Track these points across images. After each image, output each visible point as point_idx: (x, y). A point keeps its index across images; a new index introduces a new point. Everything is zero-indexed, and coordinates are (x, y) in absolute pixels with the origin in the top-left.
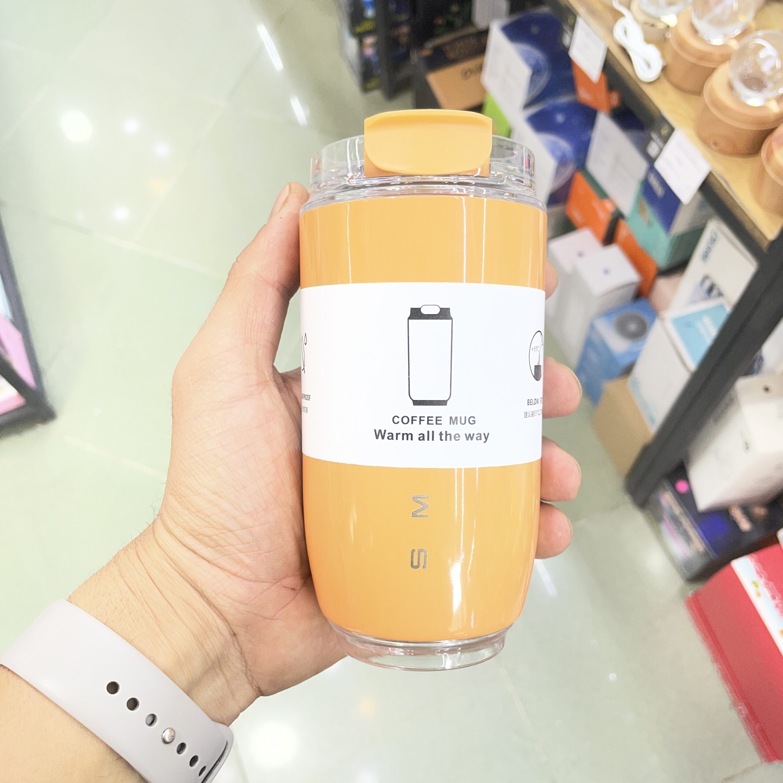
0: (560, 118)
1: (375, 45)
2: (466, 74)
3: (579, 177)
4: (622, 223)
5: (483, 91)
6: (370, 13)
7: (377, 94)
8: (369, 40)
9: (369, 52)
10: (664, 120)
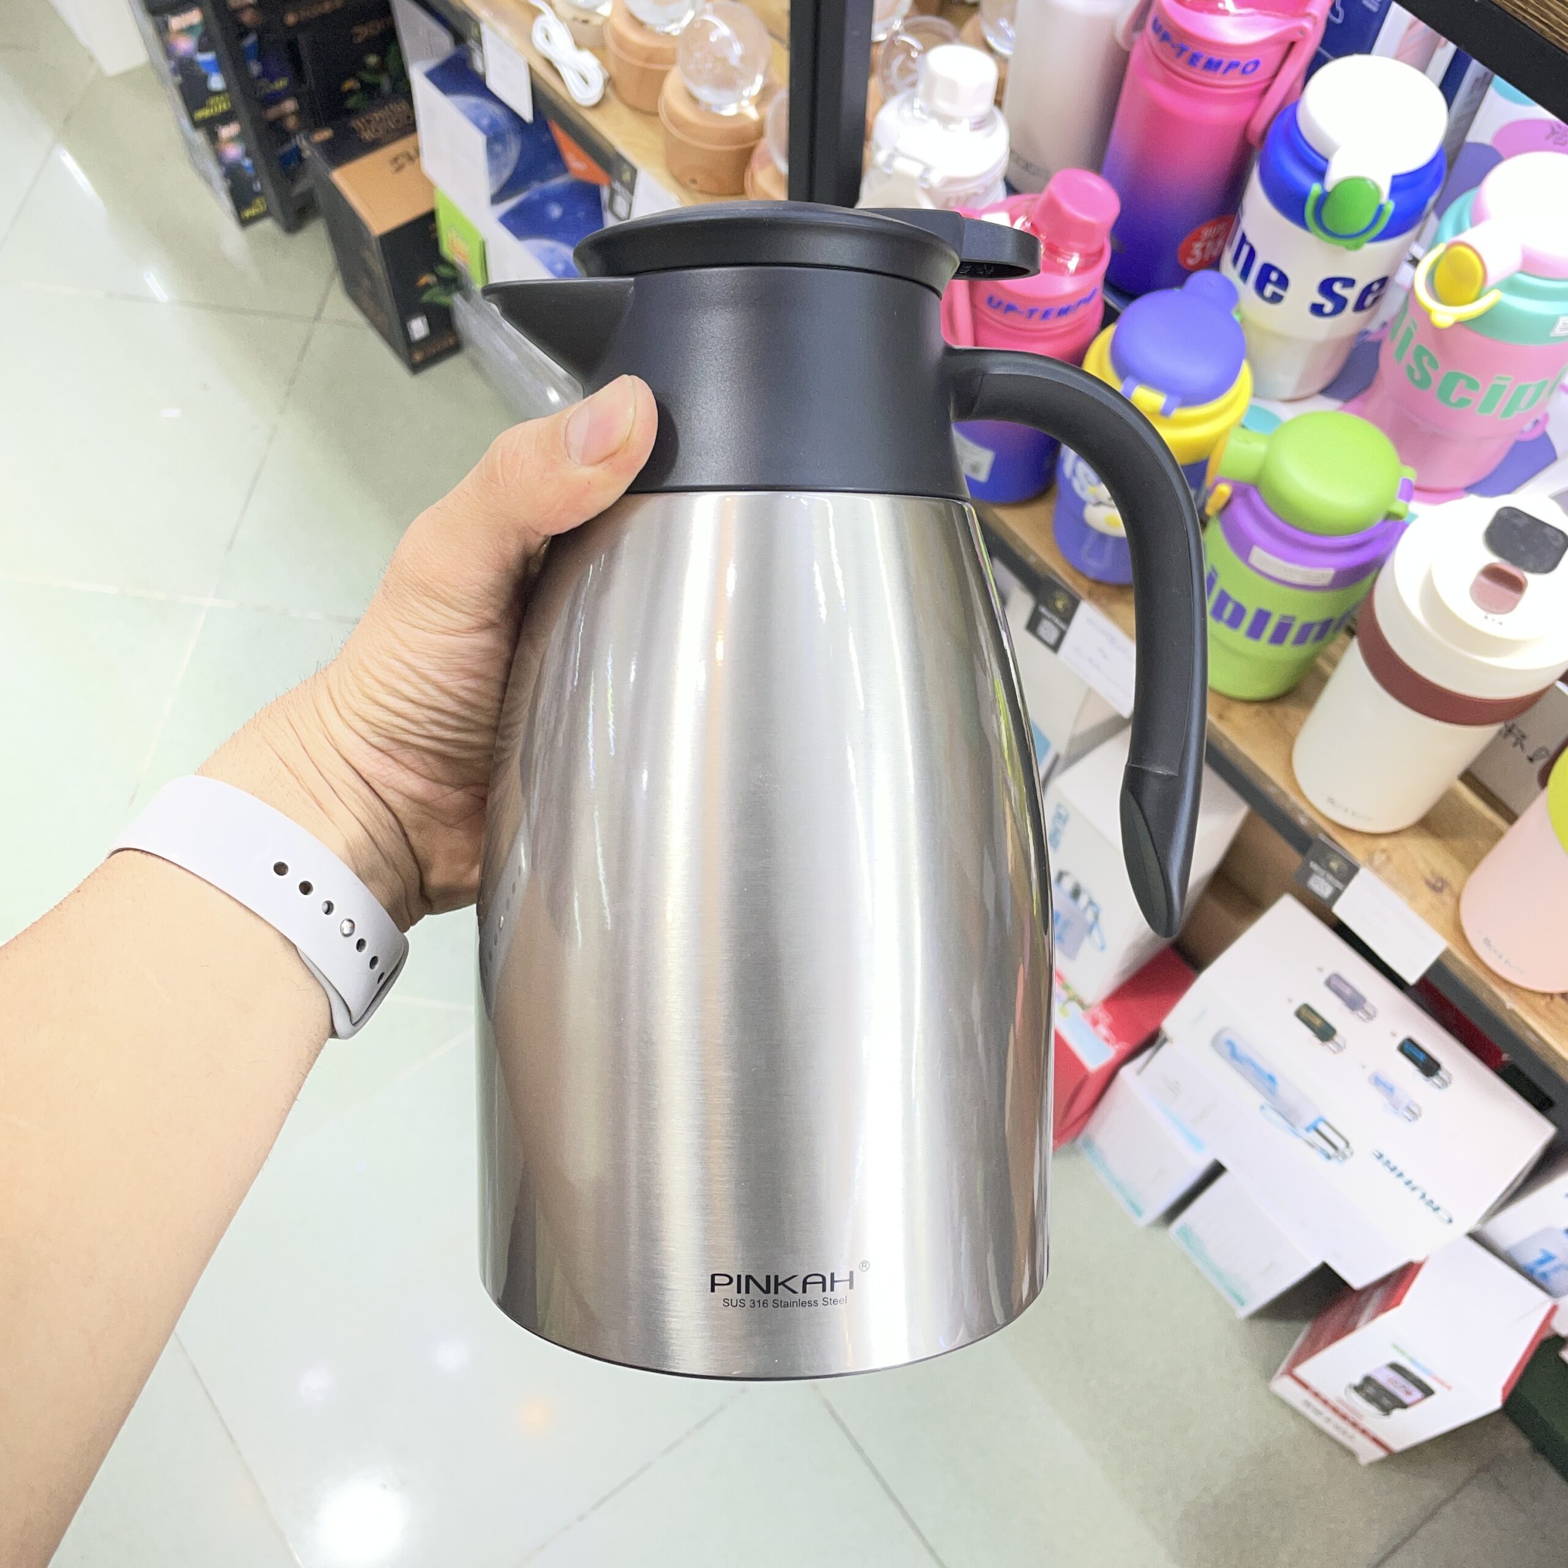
0: (556, 212)
1: (240, 137)
2: (397, 164)
5: (429, 186)
6: (216, 82)
7: (268, 226)
8: (228, 131)
9: (234, 152)
10: (621, 159)
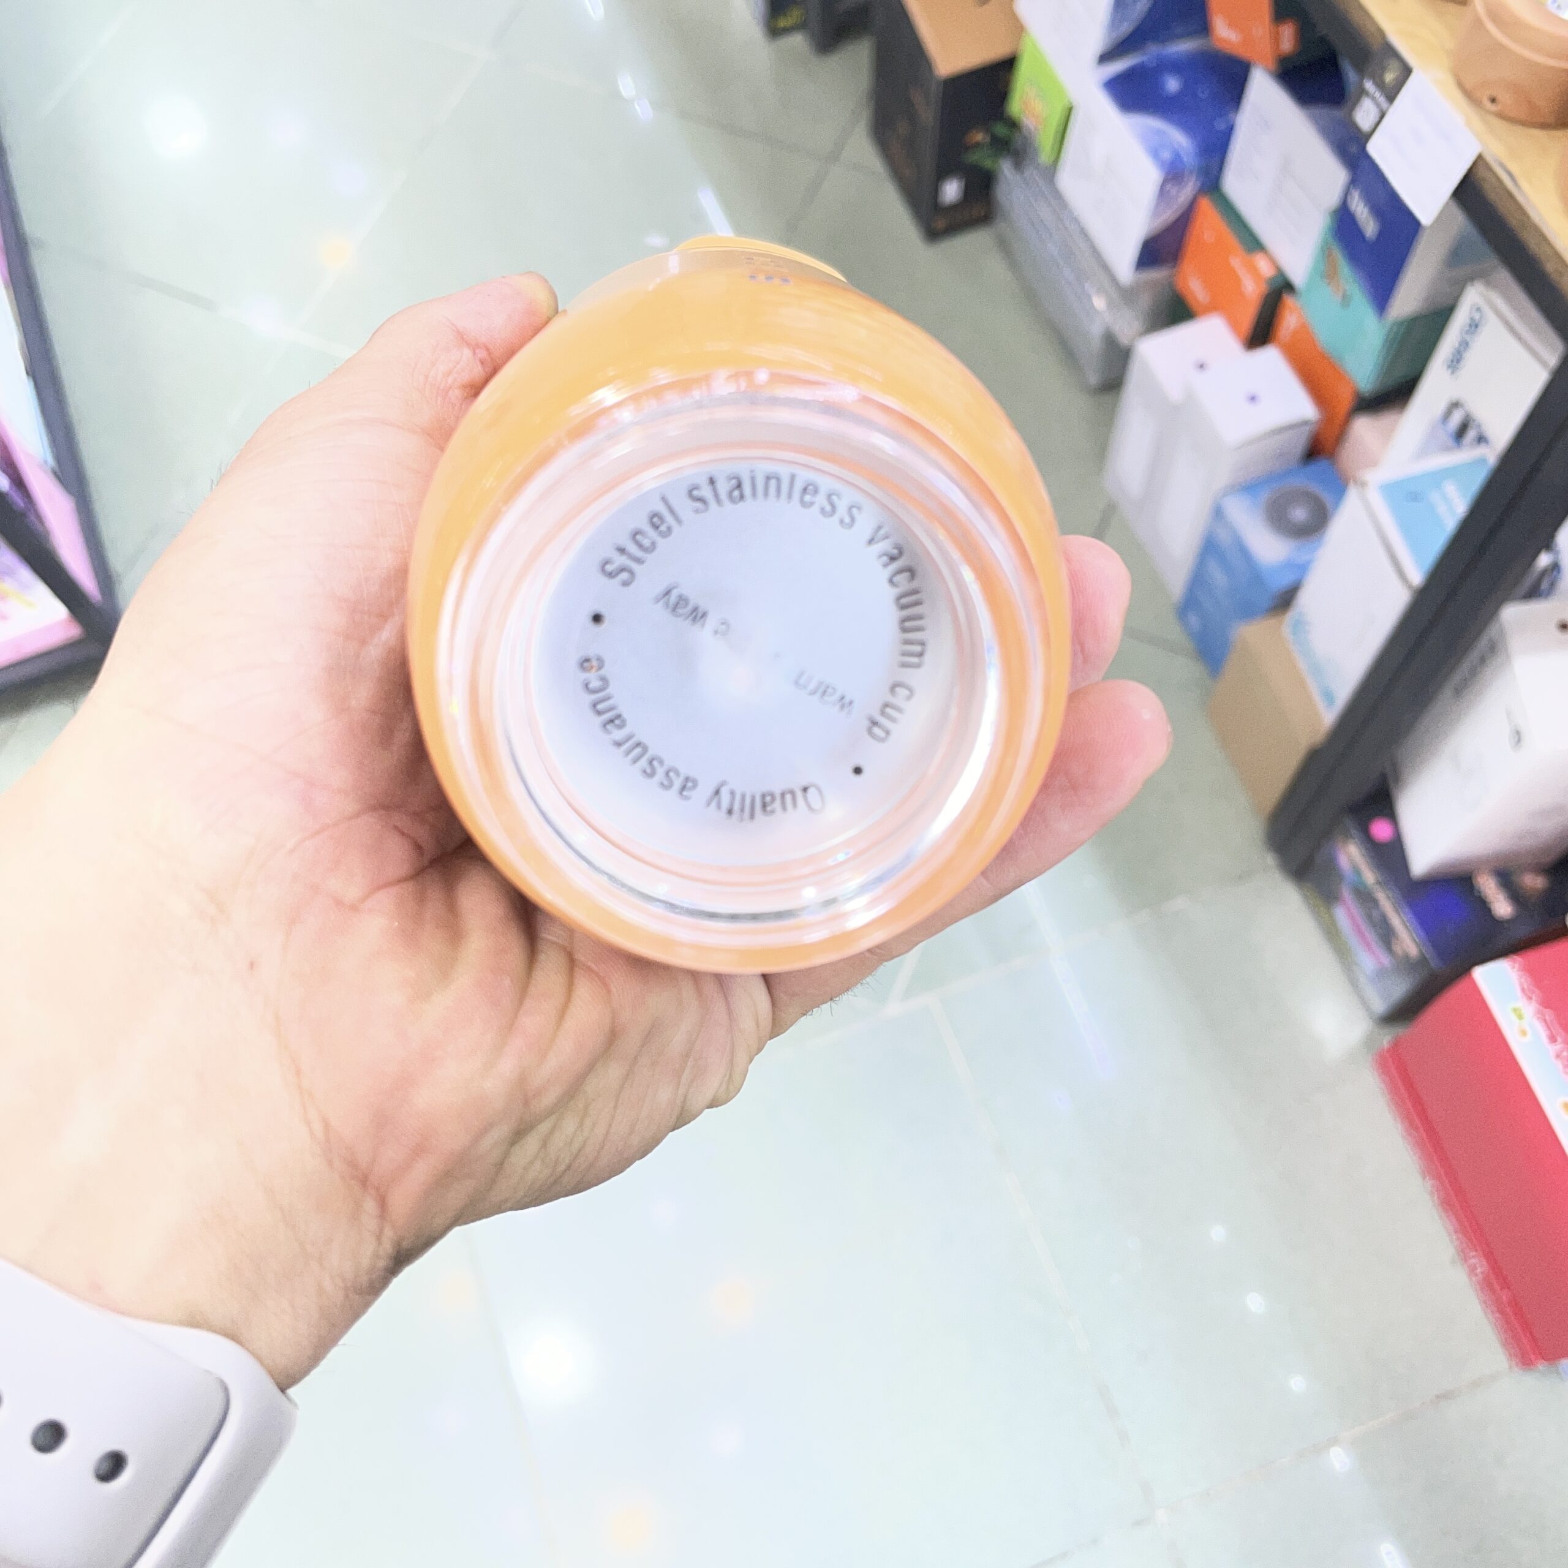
0: (1172, 84)
3: (1206, 205)
4: (1288, 300)
5: (1018, 28)
7: (798, 42)
10: (1391, 52)
